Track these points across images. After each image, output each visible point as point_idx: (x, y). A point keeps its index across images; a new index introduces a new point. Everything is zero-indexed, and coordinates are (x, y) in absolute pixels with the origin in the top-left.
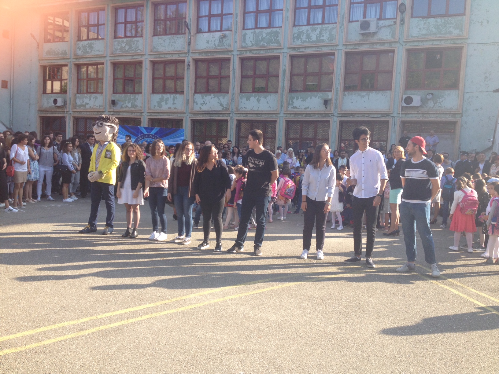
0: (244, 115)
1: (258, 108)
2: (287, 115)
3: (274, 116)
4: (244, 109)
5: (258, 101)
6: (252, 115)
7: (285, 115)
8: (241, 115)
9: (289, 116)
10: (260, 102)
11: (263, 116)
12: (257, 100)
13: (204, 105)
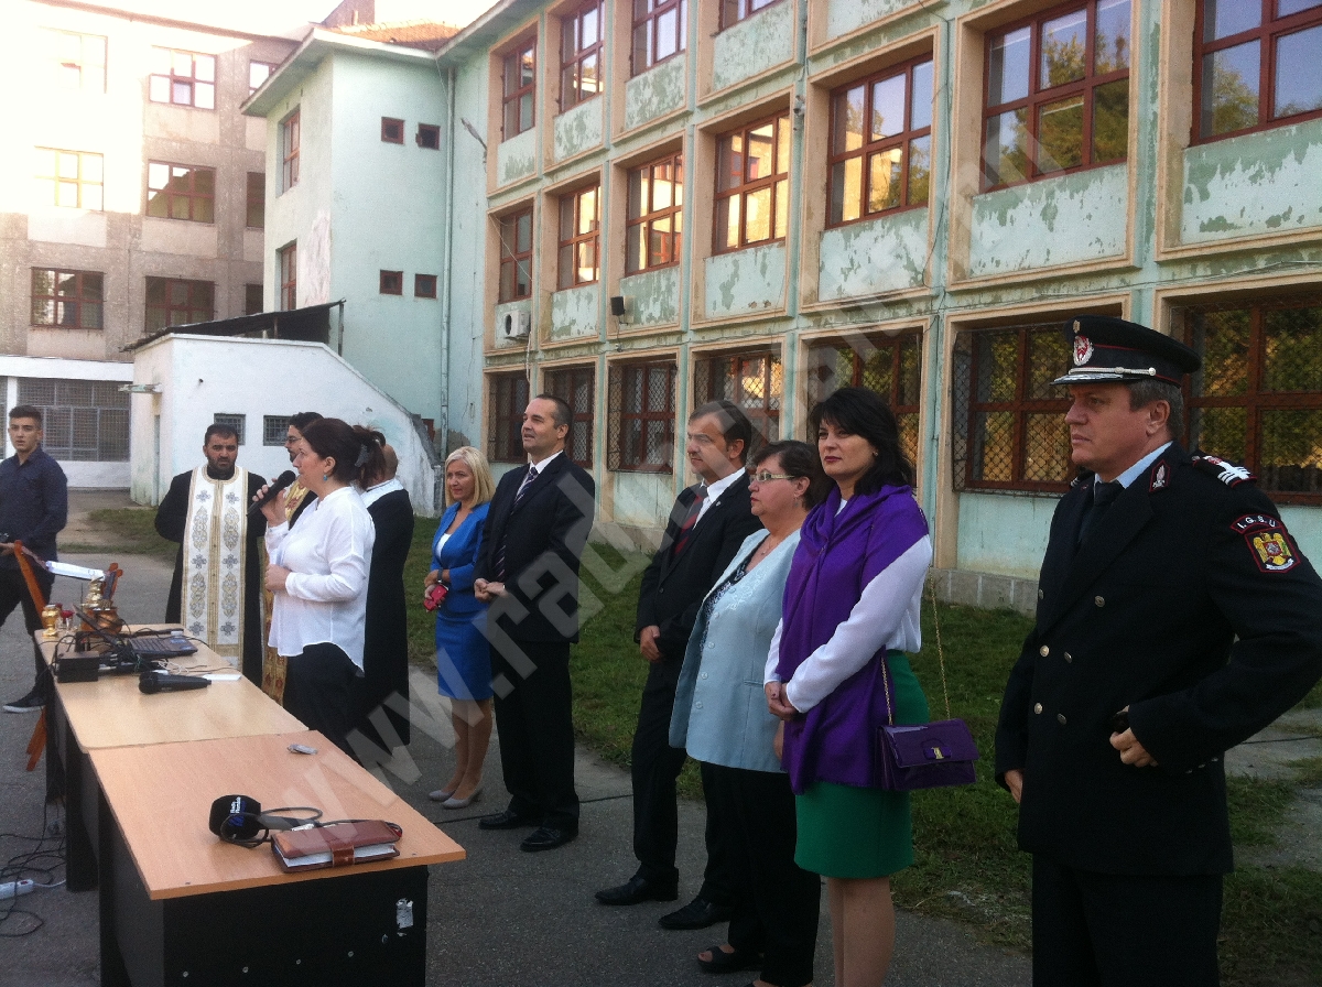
0: (987, 298)
1: (1048, 252)
2: (1176, 270)
3: (1115, 282)
4: (991, 269)
5: (1049, 215)
6: (1016, 295)
7: (1166, 274)
8: (976, 299)
9: (1185, 272)
10: (1056, 224)
11: (1064, 291)
12: (1044, 214)
13: (852, 273)
